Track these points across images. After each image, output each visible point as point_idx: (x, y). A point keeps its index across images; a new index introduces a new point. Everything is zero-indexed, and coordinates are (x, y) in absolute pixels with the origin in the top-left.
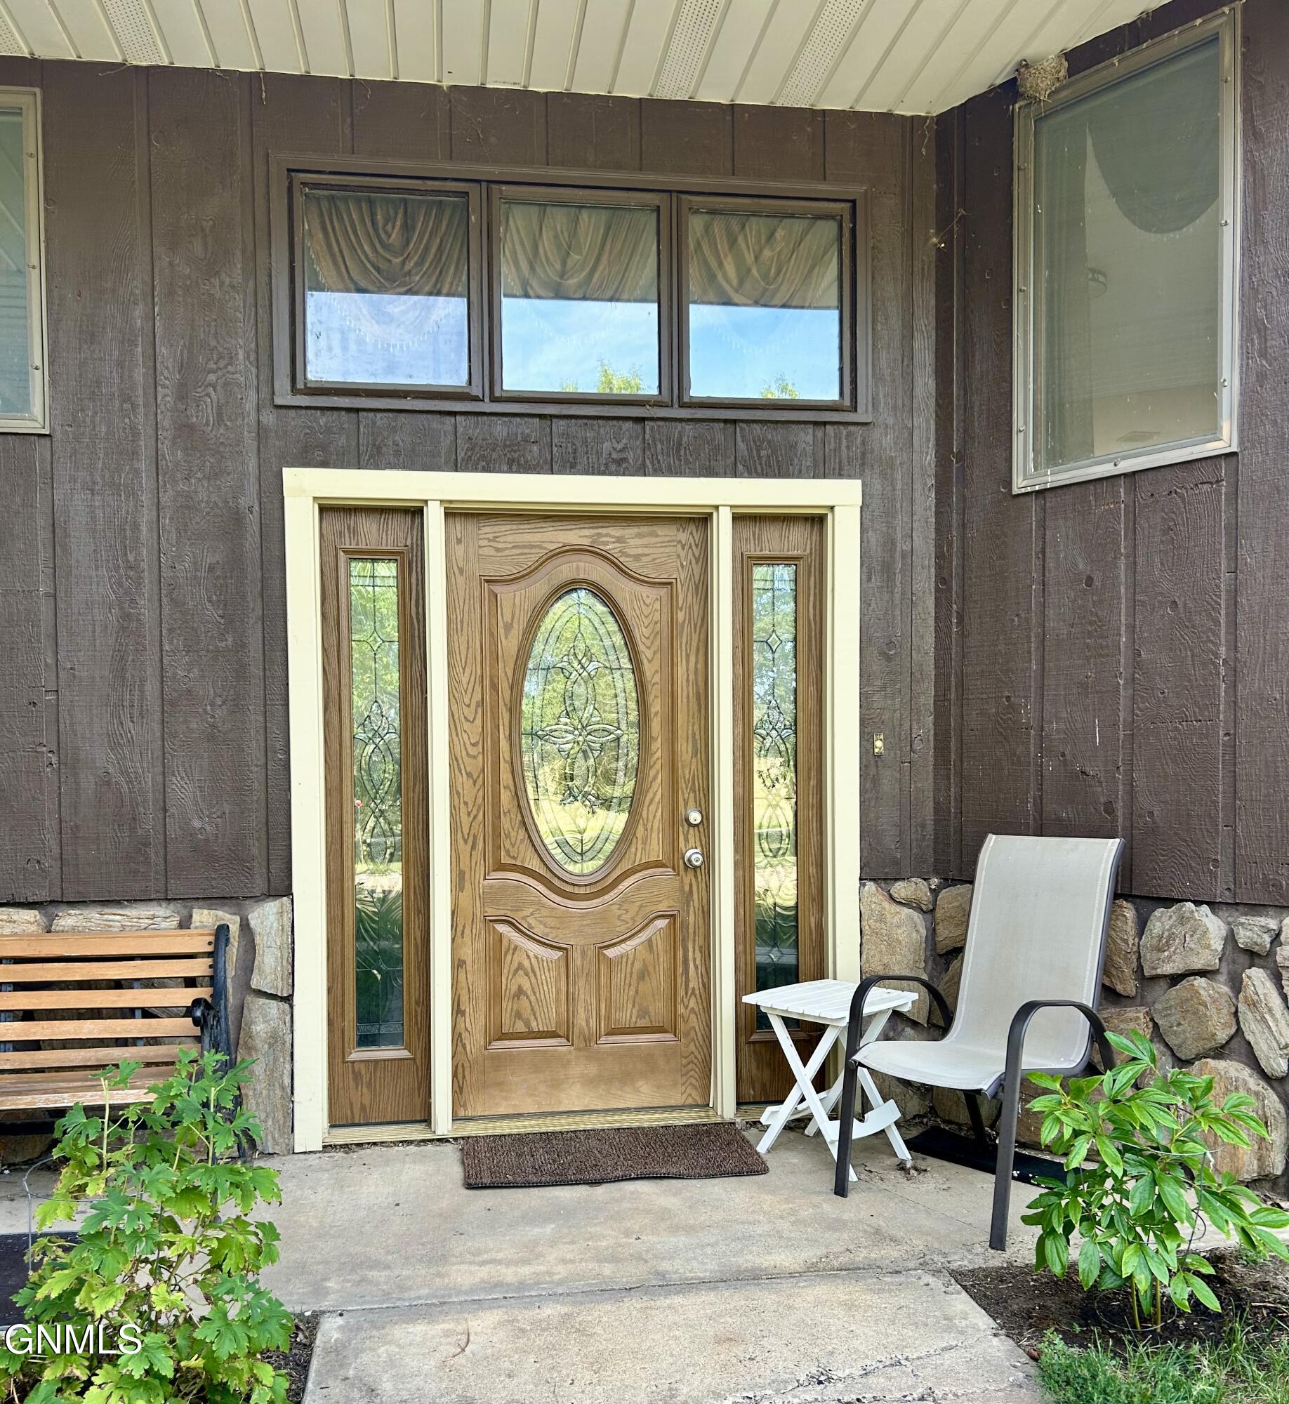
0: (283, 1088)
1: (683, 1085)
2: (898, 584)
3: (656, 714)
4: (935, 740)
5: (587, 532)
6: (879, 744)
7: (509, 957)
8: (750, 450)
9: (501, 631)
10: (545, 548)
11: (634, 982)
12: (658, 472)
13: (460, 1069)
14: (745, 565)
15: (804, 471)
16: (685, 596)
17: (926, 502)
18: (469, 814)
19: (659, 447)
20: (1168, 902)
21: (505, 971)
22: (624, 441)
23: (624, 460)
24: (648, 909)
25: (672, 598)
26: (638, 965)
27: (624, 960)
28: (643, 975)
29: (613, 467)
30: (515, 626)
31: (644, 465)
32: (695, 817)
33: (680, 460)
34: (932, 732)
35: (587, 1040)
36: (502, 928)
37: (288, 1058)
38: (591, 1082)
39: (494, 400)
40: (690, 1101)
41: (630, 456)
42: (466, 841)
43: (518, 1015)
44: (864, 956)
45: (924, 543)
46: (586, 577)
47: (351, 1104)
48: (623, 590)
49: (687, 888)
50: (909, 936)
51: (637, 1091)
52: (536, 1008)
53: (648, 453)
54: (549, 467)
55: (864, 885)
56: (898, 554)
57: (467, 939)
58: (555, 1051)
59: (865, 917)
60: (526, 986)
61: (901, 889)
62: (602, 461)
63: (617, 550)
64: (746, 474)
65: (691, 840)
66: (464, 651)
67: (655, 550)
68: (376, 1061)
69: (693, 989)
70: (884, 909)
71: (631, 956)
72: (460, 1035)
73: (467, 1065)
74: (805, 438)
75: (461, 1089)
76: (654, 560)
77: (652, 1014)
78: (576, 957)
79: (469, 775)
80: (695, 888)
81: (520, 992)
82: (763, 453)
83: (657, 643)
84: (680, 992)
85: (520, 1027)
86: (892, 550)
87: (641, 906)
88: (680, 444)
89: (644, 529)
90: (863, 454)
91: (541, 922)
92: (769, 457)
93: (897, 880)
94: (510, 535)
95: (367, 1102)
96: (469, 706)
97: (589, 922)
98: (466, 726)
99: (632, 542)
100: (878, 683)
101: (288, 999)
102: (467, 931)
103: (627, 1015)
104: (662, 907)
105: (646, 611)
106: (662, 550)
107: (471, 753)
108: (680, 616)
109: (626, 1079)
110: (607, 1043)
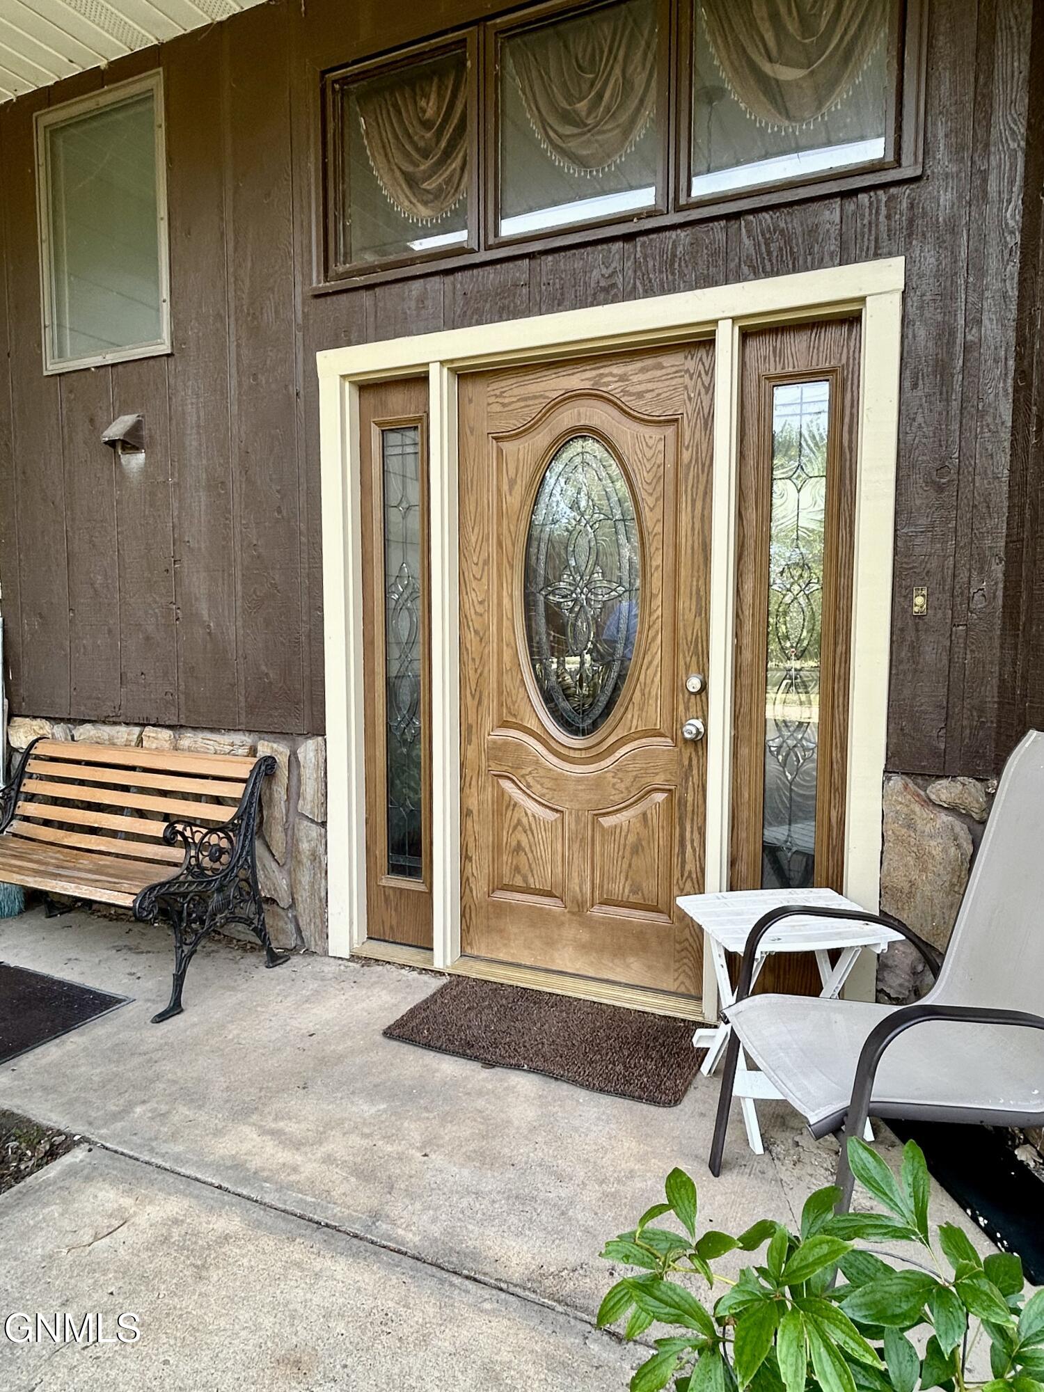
1: (676, 970)
2: (957, 388)
3: (657, 567)
4: (1005, 596)
5: (589, 374)
6: (919, 600)
7: (509, 813)
8: (757, 245)
9: (505, 487)
10: (548, 398)
11: (627, 854)
12: (649, 292)
13: (467, 910)
15: (827, 258)
16: (692, 433)
17: (1005, 271)
18: (476, 670)
19: (651, 264)
21: (506, 826)
22: (613, 265)
23: (614, 285)
24: (644, 781)
25: (679, 436)
26: (631, 838)
27: (618, 831)
28: (636, 849)
29: (602, 296)
30: (519, 481)
31: (634, 287)
32: (693, 684)
33: (673, 274)
35: (581, 906)
36: (503, 783)
38: (584, 948)
39: (495, 248)
40: (682, 989)
42: (473, 696)
43: (517, 869)
45: (999, 328)
46: (587, 423)
48: (625, 434)
49: (686, 763)
51: (628, 966)
52: (533, 866)
53: (639, 273)
55: (889, 779)
56: (958, 349)
57: (474, 789)
58: (550, 910)
59: (888, 819)
60: (525, 843)
61: (943, 790)
62: (589, 292)
63: (619, 390)
64: (752, 276)
65: (692, 709)
66: (473, 510)
67: (660, 385)
68: (401, 890)
69: (690, 872)
71: (625, 828)
72: (468, 879)
73: (473, 907)
74: (831, 215)
75: (468, 928)
76: (659, 395)
77: (646, 892)
79: (476, 632)
80: (694, 762)
81: (519, 848)
82: (773, 246)
83: (660, 488)
84: (677, 874)
85: (519, 881)
86: (951, 343)
87: (636, 777)
88: (674, 255)
89: (649, 362)
90: (911, 222)
91: (538, 782)
92: (781, 249)
94: (514, 389)
95: (394, 923)
96: (477, 564)
97: (583, 787)
99: (635, 379)
101: (323, 824)
102: (474, 782)
103: (620, 888)
104: (659, 780)
105: (649, 453)
106: (667, 383)
107: (478, 610)
108: (686, 456)
109: (619, 952)
110: (598, 912)
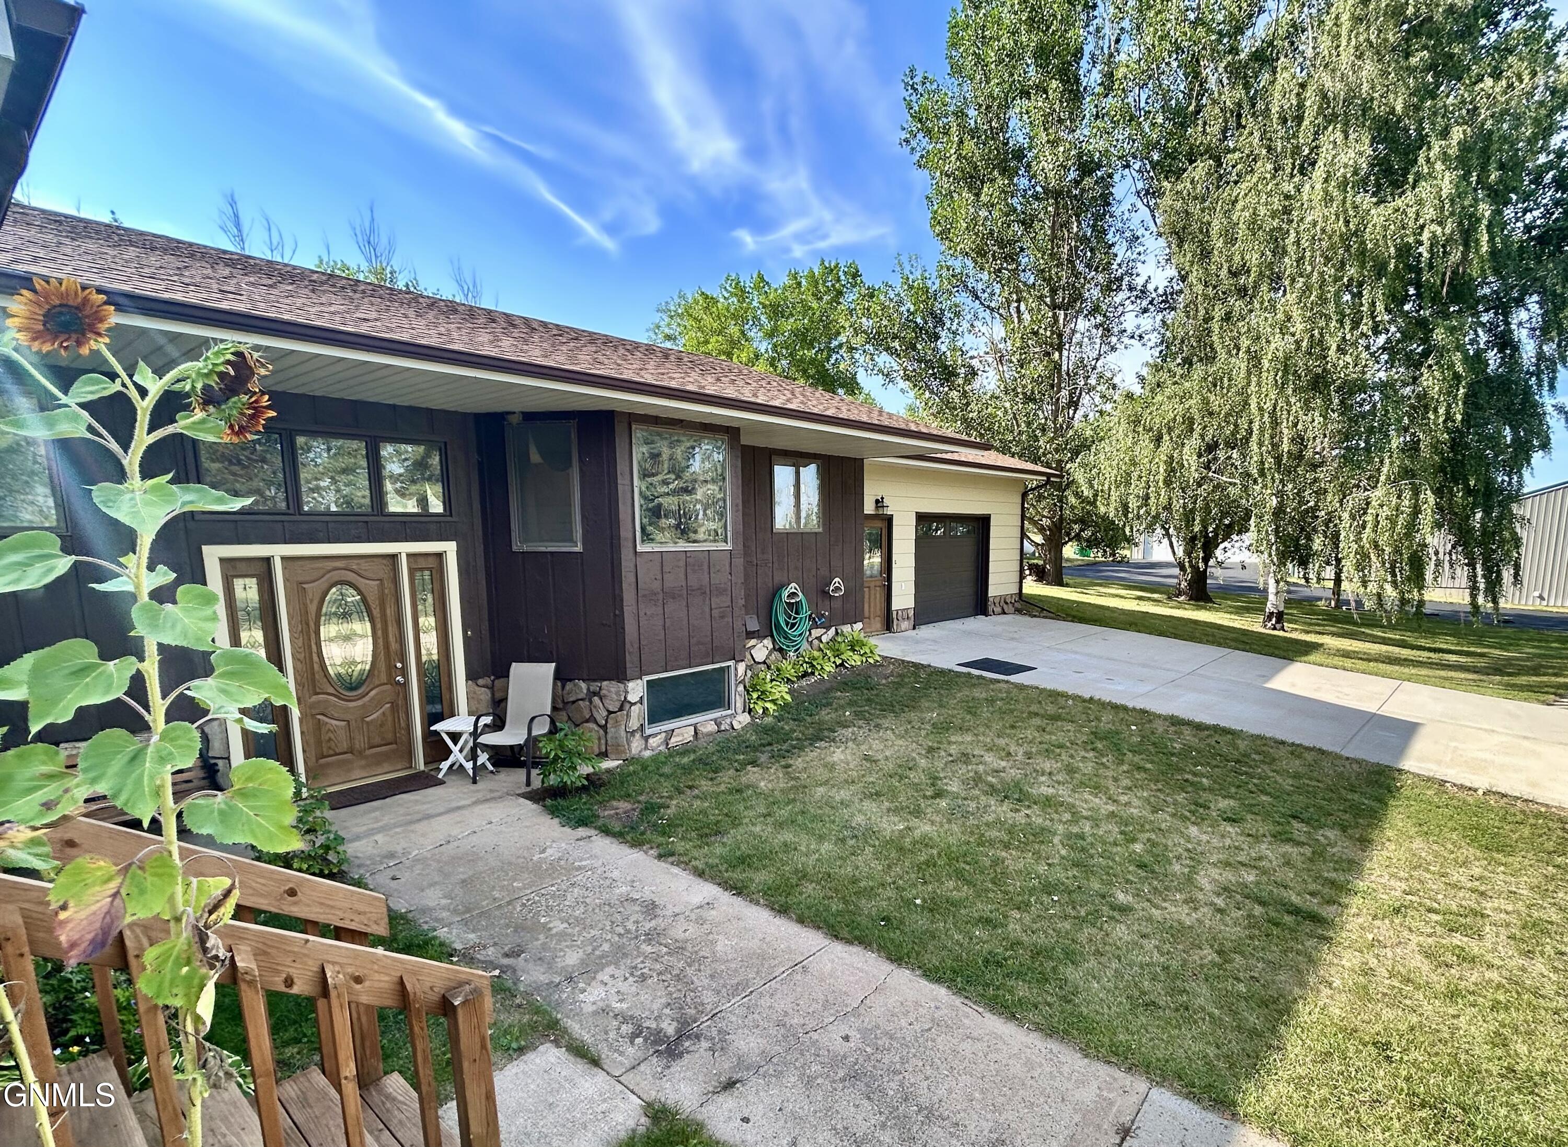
1: (401, 761)
3: (381, 628)
4: (489, 630)
5: (345, 564)
6: (469, 633)
7: (324, 728)
8: (412, 531)
9: (309, 602)
11: (378, 728)
12: (374, 542)
13: (306, 773)
14: (412, 572)
15: (434, 539)
16: (388, 584)
17: (480, 549)
18: (301, 675)
19: (375, 531)
20: (571, 680)
21: (323, 733)
22: (361, 529)
23: (361, 537)
24: (382, 701)
25: (382, 584)
26: (379, 722)
27: (374, 721)
28: (381, 726)
29: (357, 540)
30: (315, 599)
31: (368, 539)
32: (399, 665)
33: (383, 536)
34: (488, 628)
35: (360, 752)
36: (319, 717)
38: (363, 768)
39: (300, 514)
40: (406, 767)
41: (363, 534)
42: (301, 686)
43: (330, 748)
44: (468, 706)
45: (481, 562)
46: (345, 579)
48: (360, 582)
49: (397, 691)
50: (485, 697)
51: (383, 767)
52: (338, 745)
53: (371, 534)
54: (329, 541)
55: (467, 682)
56: (471, 567)
58: (347, 759)
59: (468, 693)
60: (332, 737)
61: (481, 682)
62: (351, 537)
63: (358, 569)
64: (411, 541)
65: (398, 673)
67: (374, 568)
70: (475, 689)
71: (376, 719)
73: (309, 770)
74: (433, 527)
76: (374, 572)
77: (387, 739)
78: (353, 723)
80: (401, 691)
81: (330, 739)
82: (417, 532)
83: (377, 603)
84: (398, 729)
85: (331, 752)
86: (469, 565)
87: (379, 700)
88: (384, 530)
89: (372, 562)
90: (456, 532)
91: (337, 712)
92: (419, 534)
93: (479, 679)
96: (296, 633)
97: (357, 709)
98: (296, 640)
99: (364, 566)
100: (468, 612)
101: (228, 758)
102: (306, 720)
103: (377, 740)
104: (388, 700)
105: (371, 590)
106: (377, 568)
108: (386, 591)
109: (378, 763)
110: (368, 752)
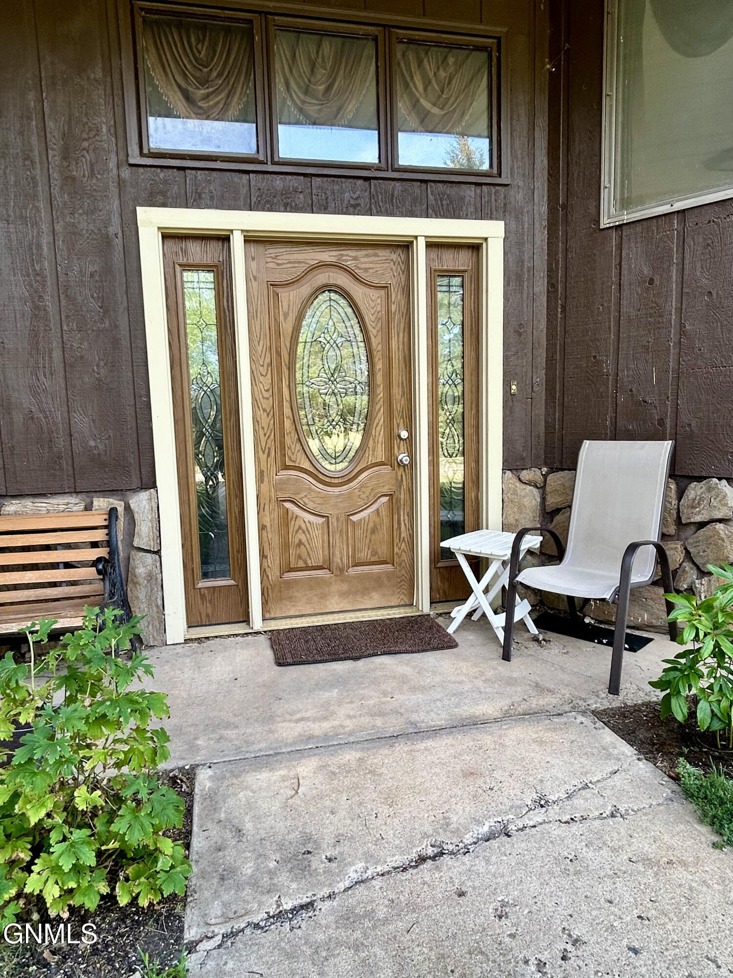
0: (157, 607)
1: (398, 593)
2: (525, 288)
3: (380, 369)
4: (546, 385)
5: (334, 253)
6: (514, 387)
7: (293, 523)
8: (436, 200)
9: (282, 317)
10: (308, 264)
11: (369, 535)
12: (379, 213)
13: (266, 590)
14: (434, 275)
15: (469, 215)
16: (396, 296)
17: (541, 237)
18: (265, 435)
19: (380, 197)
20: (700, 479)
21: (291, 531)
22: (358, 193)
23: (358, 205)
24: (376, 491)
25: (388, 296)
26: (371, 525)
27: (363, 521)
28: (374, 531)
29: (351, 209)
30: (291, 314)
31: (371, 209)
32: (404, 434)
33: (393, 205)
34: (544, 380)
35: (341, 570)
36: (288, 505)
37: (160, 589)
38: (344, 595)
39: (274, 163)
40: (402, 603)
41: (361, 201)
42: (264, 452)
43: (300, 557)
44: (504, 515)
45: (541, 261)
46: (335, 282)
47: (200, 614)
48: (358, 291)
49: (399, 478)
50: (531, 502)
51: (371, 598)
52: (311, 553)
53: (373, 201)
54: (311, 208)
55: (505, 473)
56: (525, 269)
57: (267, 512)
58: (323, 577)
59: (505, 492)
60: (304, 540)
61: (526, 475)
62: (344, 205)
63: (353, 265)
64: (434, 216)
65: (402, 449)
66: (258, 331)
67: (377, 265)
68: (214, 588)
69: (404, 538)
70: (516, 487)
71: (367, 520)
72: (265, 570)
73: (270, 587)
74: (470, 193)
75: (267, 602)
76: (377, 271)
77: (380, 554)
78: (333, 521)
79: (264, 410)
80: (404, 477)
81: (300, 543)
82: (444, 202)
83: (379, 325)
84: (396, 541)
85: (301, 564)
86: (522, 266)
87: (372, 489)
88: (393, 195)
89: (370, 252)
90: (505, 204)
91: (311, 501)
92: (448, 204)
93: (523, 469)
94: (287, 255)
95: (209, 611)
96: (263, 366)
97: (341, 500)
98: (262, 379)
99: (363, 260)
100: (513, 349)
101: (158, 553)
102: (267, 507)
103: (364, 554)
104: (385, 490)
105: (372, 304)
106: (382, 265)
107: (265, 396)
108: (393, 308)
109: (365, 591)
110: (353, 571)
